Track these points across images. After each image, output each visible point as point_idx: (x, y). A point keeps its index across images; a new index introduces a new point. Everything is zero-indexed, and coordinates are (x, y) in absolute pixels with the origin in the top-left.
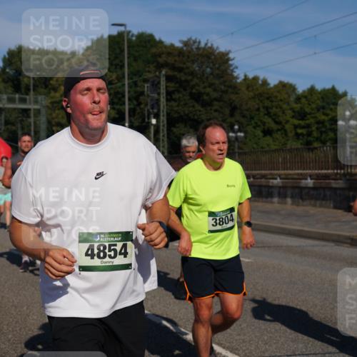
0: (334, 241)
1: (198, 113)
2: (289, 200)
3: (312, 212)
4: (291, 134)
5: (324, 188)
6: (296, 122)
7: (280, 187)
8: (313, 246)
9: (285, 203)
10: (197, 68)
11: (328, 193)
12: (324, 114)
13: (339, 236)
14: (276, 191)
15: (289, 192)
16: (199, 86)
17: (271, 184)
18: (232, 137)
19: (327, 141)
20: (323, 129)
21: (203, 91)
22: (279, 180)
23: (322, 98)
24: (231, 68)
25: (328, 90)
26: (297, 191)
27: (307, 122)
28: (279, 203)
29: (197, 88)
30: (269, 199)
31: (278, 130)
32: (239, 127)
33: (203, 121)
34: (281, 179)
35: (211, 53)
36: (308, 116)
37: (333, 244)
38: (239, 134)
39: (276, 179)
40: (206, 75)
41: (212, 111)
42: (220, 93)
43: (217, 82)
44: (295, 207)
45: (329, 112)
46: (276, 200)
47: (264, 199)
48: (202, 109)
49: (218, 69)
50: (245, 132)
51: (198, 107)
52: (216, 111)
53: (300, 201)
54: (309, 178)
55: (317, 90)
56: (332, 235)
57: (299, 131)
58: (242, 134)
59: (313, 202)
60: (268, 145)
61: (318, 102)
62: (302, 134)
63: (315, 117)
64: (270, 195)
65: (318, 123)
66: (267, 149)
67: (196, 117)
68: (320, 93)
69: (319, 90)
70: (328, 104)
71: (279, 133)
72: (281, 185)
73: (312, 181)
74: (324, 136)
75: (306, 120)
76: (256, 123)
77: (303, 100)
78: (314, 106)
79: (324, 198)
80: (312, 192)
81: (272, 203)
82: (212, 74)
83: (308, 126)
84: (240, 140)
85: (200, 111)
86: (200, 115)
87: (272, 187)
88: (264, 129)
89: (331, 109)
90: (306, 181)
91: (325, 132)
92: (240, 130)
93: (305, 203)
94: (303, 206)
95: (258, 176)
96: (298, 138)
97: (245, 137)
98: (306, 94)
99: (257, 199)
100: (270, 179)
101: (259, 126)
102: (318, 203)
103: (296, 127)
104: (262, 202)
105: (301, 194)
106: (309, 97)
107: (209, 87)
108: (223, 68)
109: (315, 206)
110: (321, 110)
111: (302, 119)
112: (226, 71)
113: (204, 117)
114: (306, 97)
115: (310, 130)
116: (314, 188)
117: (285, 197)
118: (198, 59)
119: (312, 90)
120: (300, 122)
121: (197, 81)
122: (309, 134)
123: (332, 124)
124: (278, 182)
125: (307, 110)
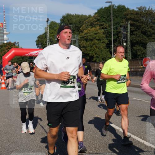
10: (145, 20)
21: (147, 30)
29: (145, 29)
35: (151, 13)
40: (149, 23)
41: (152, 39)
48: (147, 38)
51: (145, 37)
67: (144, 42)
82: (151, 22)
86: (146, 41)
107: (150, 28)
118: (145, 15)
121: (145, 26)
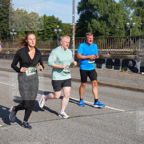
5: (47, 56)
12: (49, 26)
18: (12, 34)
19: (50, 37)
20: (49, 32)
23: (49, 20)
24: (11, 5)
25: (51, 17)
38: (14, 33)
42: (6, 15)
43: (5, 10)
45: (51, 25)
49: (5, 4)
52: (5, 23)
57: (40, 33)
58: (16, 33)
61: (47, 21)
62: (41, 34)
63: (46, 27)
65: (47, 30)
69: (48, 16)
70: (51, 22)
74: (49, 35)
78: (45, 23)
79: (47, 60)
83: (43, 31)
84: (15, 35)
89: (52, 25)
91: (50, 33)
96: (39, 36)
102: (45, 62)
108: (7, 4)
112: (9, 5)
116: (43, 56)
119: (45, 16)
122: (43, 34)
123: (52, 31)
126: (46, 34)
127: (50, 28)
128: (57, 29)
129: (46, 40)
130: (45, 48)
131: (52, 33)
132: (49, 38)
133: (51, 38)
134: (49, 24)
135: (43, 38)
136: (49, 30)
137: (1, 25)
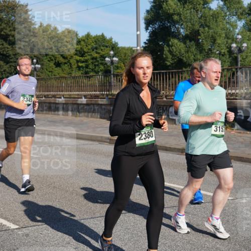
0: (98, 141)
1: (7, 50)
2: (70, 113)
3: (85, 121)
4: (74, 66)
5: (93, 104)
6: (78, 58)
7: (63, 104)
8: (84, 145)
9: (67, 115)
11: (96, 108)
12: (97, 53)
13: (102, 137)
14: (61, 107)
15: (70, 108)
16: (6, 29)
17: (57, 102)
19: (99, 72)
20: (97, 64)
22: (63, 98)
23: (95, 41)
25: (99, 36)
26: (75, 106)
27: (86, 58)
28: (63, 115)
30: (56, 112)
31: (65, 63)
32: (37, 61)
33: (10, 55)
34: (64, 98)
36: (86, 54)
37: (97, 143)
38: (37, 66)
39: (60, 98)
44: (74, 117)
45: (100, 51)
46: (61, 112)
47: (53, 112)
50: (42, 65)
53: (78, 113)
54: (83, 97)
55: (92, 36)
56: (97, 137)
57: (80, 64)
58: (39, 66)
59: (86, 114)
60: (58, 74)
61: (93, 44)
62: (82, 67)
63: (91, 55)
64: (57, 109)
65: (93, 59)
66: (58, 76)
68: (94, 38)
69: (93, 36)
70: (100, 46)
71: (66, 65)
72: (64, 102)
73: (86, 99)
74: (97, 68)
75: (85, 57)
76: (50, 58)
77: (82, 43)
78: (90, 47)
79: (94, 111)
80: (86, 107)
81: (58, 115)
83: (86, 61)
84: (38, 70)
85: (8, 48)
87: (58, 104)
88: (56, 62)
89: (102, 50)
90: (82, 99)
91: (98, 65)
92: (37, 63)
93: (81, 115)
94: (80, 116)
95: (50, 96)
96: (79, 70)
97: (42, 68)
98: (84, 38)
99: (47, 112)
100: (58, 98)
101: (52, 60)
102: (90, 114)
103: (78, 61)
104: (52, 114)
105: (78, 109)
106: (86, 41)
109: (87, 117)
110: (95, 50)
111: (82, 56)
113: (11, 53)
114: (84, 41)
115: (87, 63)
116: (87, 104)
117: (67, 110)
119: (88, 35)
120: (81, 58)
122: (87, 67)
123: (102, 60)
124: (62, 100)
125: (85, 50)
126: (91, 66)
127: (97, 55)
128: (110, 57)
129: (92, 76)
130: (90, 91)
131: (102, 64)
132: (97, 72)
133: (100, 74)
134: (96, 48)
135: (86, 73)
136: (96, 58)
137: (14, 53)
